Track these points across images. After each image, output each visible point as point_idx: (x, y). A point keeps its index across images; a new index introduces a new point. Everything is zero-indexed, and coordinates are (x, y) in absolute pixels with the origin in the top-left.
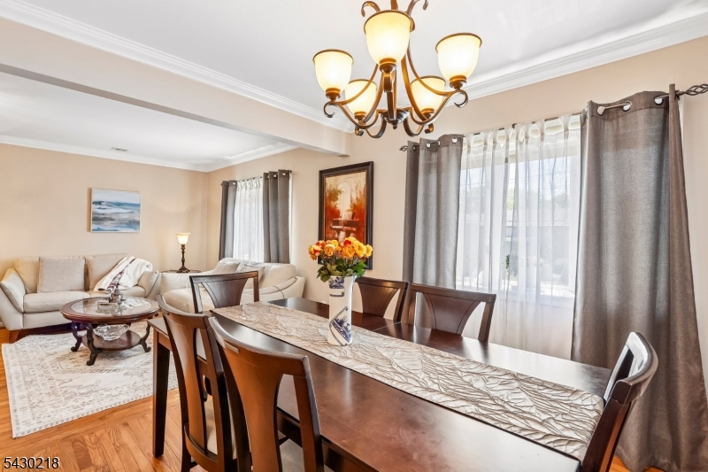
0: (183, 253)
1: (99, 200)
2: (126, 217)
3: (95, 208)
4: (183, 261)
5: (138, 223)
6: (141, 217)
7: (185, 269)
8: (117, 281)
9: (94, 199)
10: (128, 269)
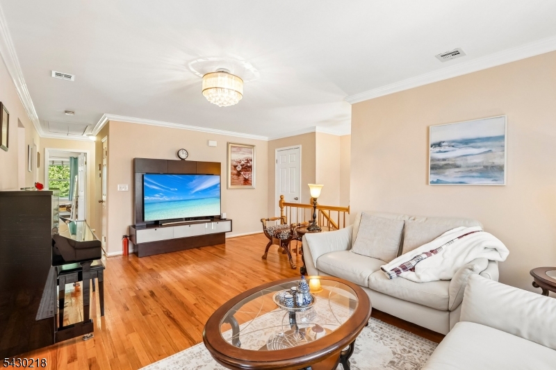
1: (437, 140)
6: (509, 159)
8: (413, 263)
9: (434, 140)
10: (450, 247)
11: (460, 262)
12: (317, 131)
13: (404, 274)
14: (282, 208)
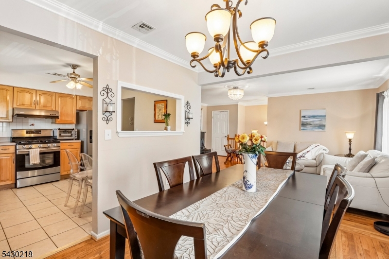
0: (350, 144)
1: (304, 115)
2: (318, 123)
3: (302, 119)
4: (350, 150)
5: (324, 126)
6: (327, 122)
7: (351, 154)
8: (304, 155)
9: (302, 115)
10: (313, 150)
11: (317, 154)
12: (239, 104)
13: (302, 158)
14: (228, 140)
